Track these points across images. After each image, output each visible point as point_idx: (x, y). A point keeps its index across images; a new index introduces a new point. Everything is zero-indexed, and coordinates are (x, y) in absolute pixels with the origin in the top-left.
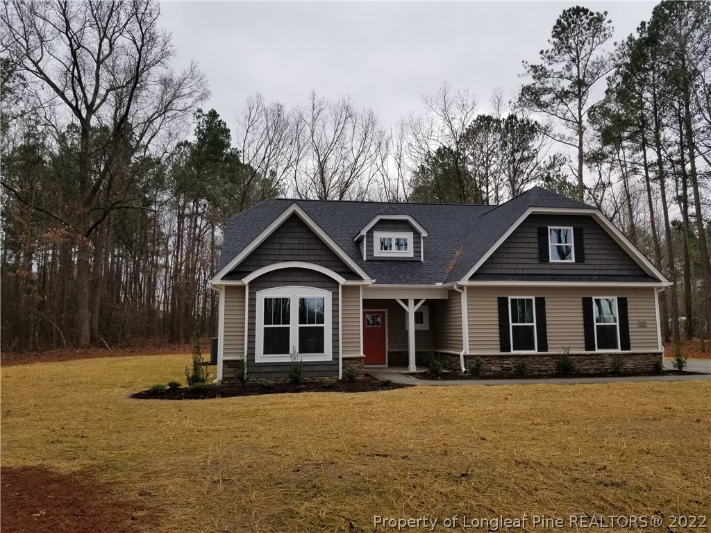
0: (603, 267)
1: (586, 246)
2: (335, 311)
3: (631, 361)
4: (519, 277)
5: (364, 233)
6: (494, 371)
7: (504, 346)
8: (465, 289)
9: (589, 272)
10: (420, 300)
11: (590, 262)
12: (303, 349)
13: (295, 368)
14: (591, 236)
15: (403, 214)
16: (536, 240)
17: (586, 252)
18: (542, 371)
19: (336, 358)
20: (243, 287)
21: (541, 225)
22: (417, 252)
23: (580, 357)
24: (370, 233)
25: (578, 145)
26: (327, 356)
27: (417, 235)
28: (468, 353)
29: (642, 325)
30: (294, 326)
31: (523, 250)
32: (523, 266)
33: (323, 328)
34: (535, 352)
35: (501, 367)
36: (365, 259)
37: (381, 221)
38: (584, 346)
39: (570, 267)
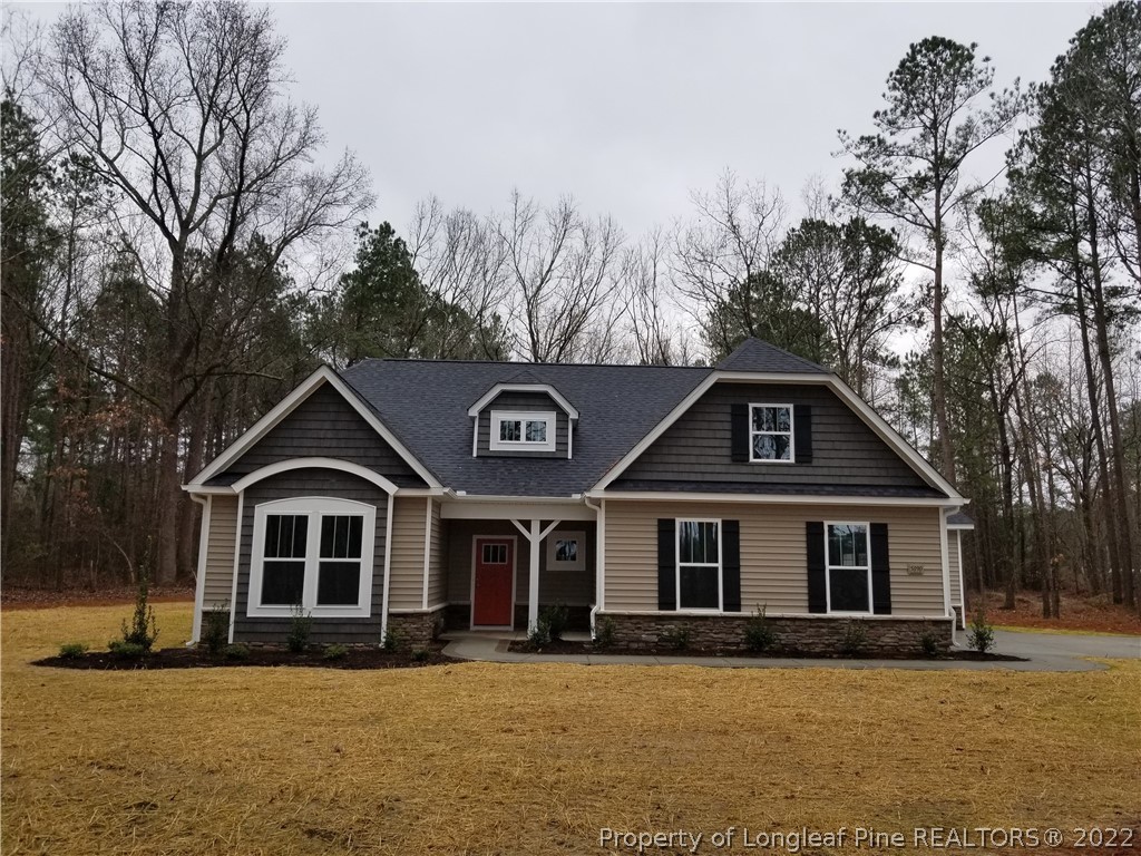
0: (846, 472)
1: (814, 437)
2: (380, 538)
3: (893, 633)
4: (694, 486)
5: (474, 412)
6: (646, 642)
7: (666, 600)
8: (603, 505)
9: (820, 480)
10: (551, 522)
11: (822, 462)
12: (324, 598)
13: (301, 627)
14: (825, 420)
15: (541, 383)
16: (728, 426)
17: (814, 445)
18: (728, 644)
19: (376, 614)
20: (235, 498)
21: (740, 401)
22: (561, 444)
23: (797, 623)
24: (485, 414)
25: (934, 266)
26: (363, 609)
27: (562, 416)
28: (603, 610)
29: (916, 571)
30: (313, 560)
31: (705, 443)
32: (703, 468)
33: (359, 564)
34: (719, 611)
35: (658, 635)
36: (475, 455)
37: (504, 394)
38: (806, 604)
39: (785, 470)
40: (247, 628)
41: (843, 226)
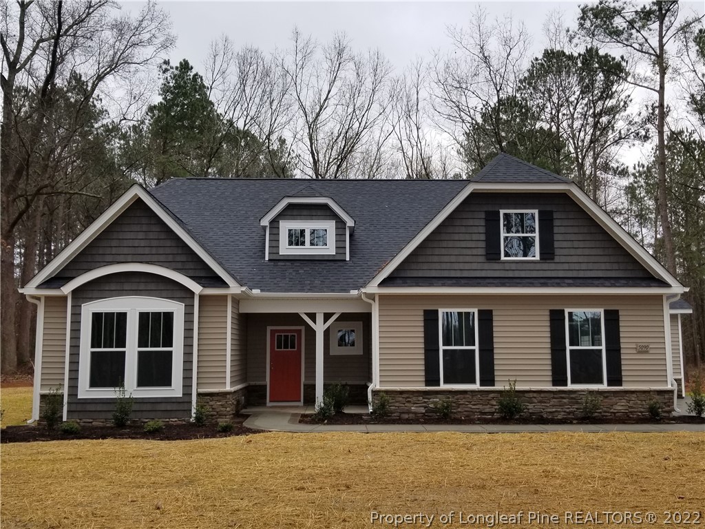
0: (584, 266)
1: (556, 237)
2: (188, 331)
3: (623, 402)
4: (454, 281)
5: (265, 222)
6: (415, 413)
7: (431, 379)
8: (377, 299)
9: (561, 274)
10: (333, 314)
11: (563, 259)
12: (143, 381)
13: (124, 406)
14: (566, 223)
15: (321, 196)
16: (482, 230)
17: (556, 244)
18: (485, 413)
19: (187, 394)
20: (65, 298)
21: (490, 208)
22: (340, 248)
23: (542, 395)
24: (274, 223)
26: (175, 390)
27: (341, 223)
28: (378, 387)
29: (643, 350)
30: (132, 350)
31: (463, 244)
32: (461, 266)
33: (171, 352)
34: (476, 386)
35: (425, 407)
36: (267, 259)
37: (290, 207)
38: (550, 379)
39: (532, 266)
40: (79, 408)
41: (580, 55)
